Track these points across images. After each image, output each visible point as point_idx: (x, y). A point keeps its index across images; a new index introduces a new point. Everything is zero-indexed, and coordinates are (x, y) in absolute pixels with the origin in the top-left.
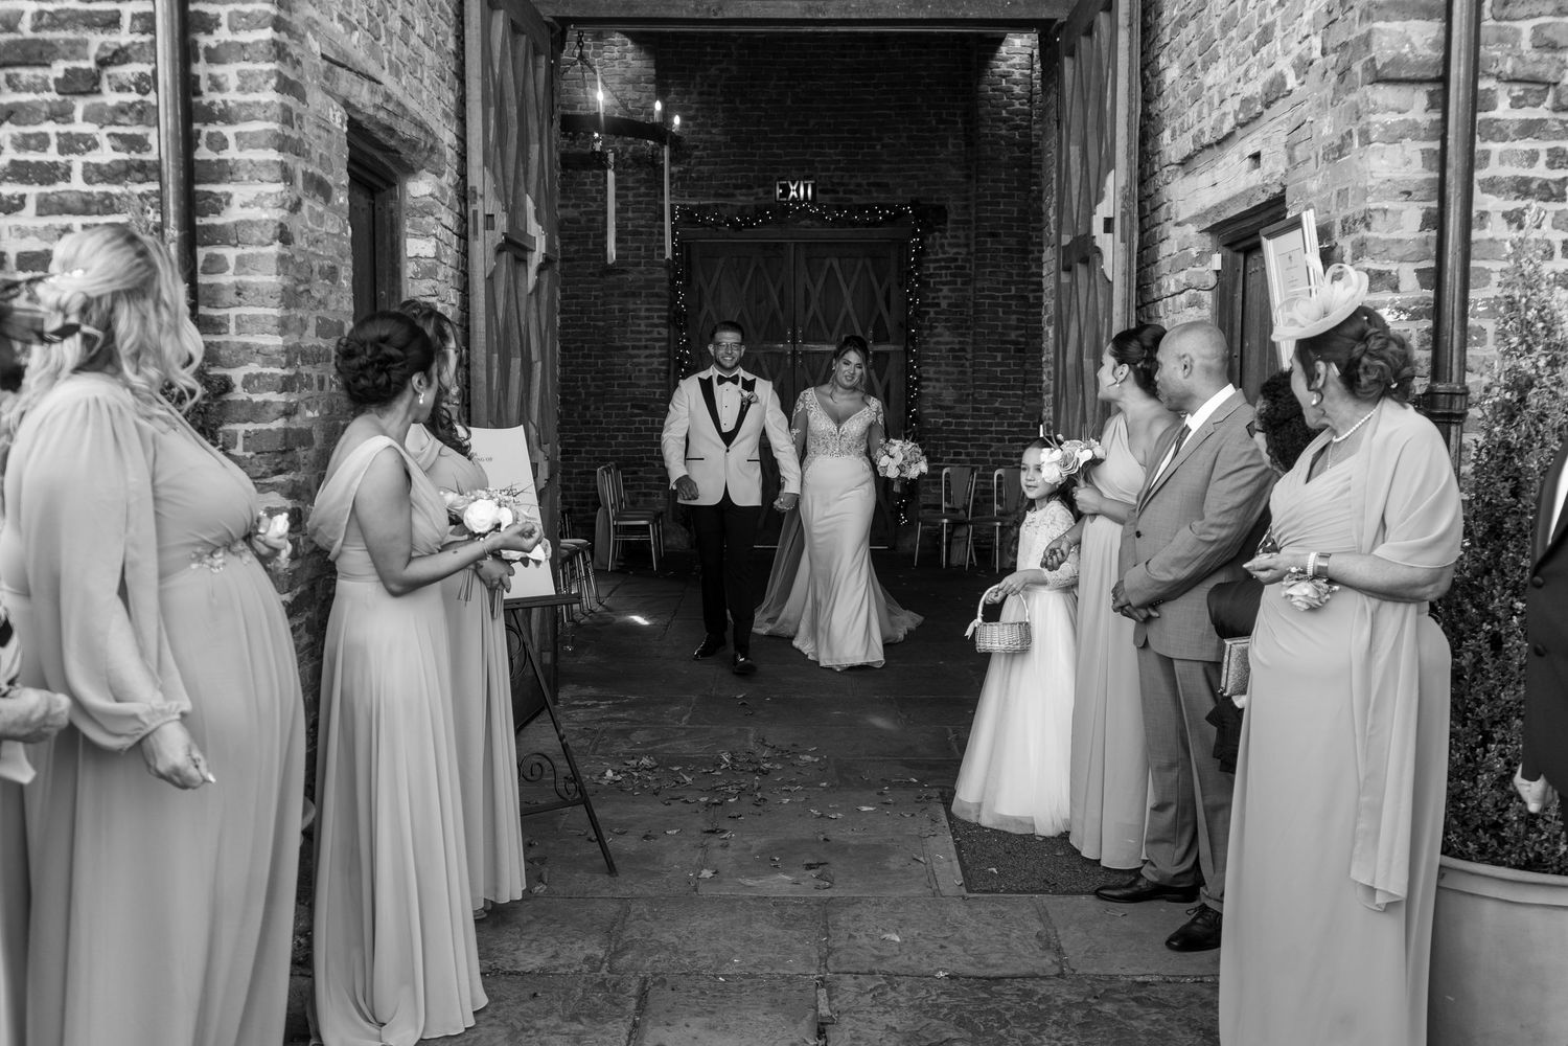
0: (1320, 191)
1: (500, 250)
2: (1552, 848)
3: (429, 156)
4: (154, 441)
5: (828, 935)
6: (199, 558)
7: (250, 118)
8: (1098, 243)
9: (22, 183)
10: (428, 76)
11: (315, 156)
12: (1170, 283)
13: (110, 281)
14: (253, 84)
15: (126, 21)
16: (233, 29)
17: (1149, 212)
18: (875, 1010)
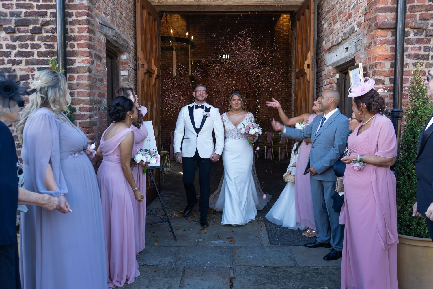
0: (364, 58)
1: (145, 73)
2: (424, 231)
3: (127, 49)
4: (60, 125)
5: (233, 256)
6: (71, 155)
7: (81, 40)
8: (306, 71)
9: (21, 57)
10: (126, 27)
11: (97, 49)
12: (325, 82)
13: (47, 83)
14: (82, 31)
15: (49, 14)
16: (77, 16)
17: (319, 63)
18: (245, 275)
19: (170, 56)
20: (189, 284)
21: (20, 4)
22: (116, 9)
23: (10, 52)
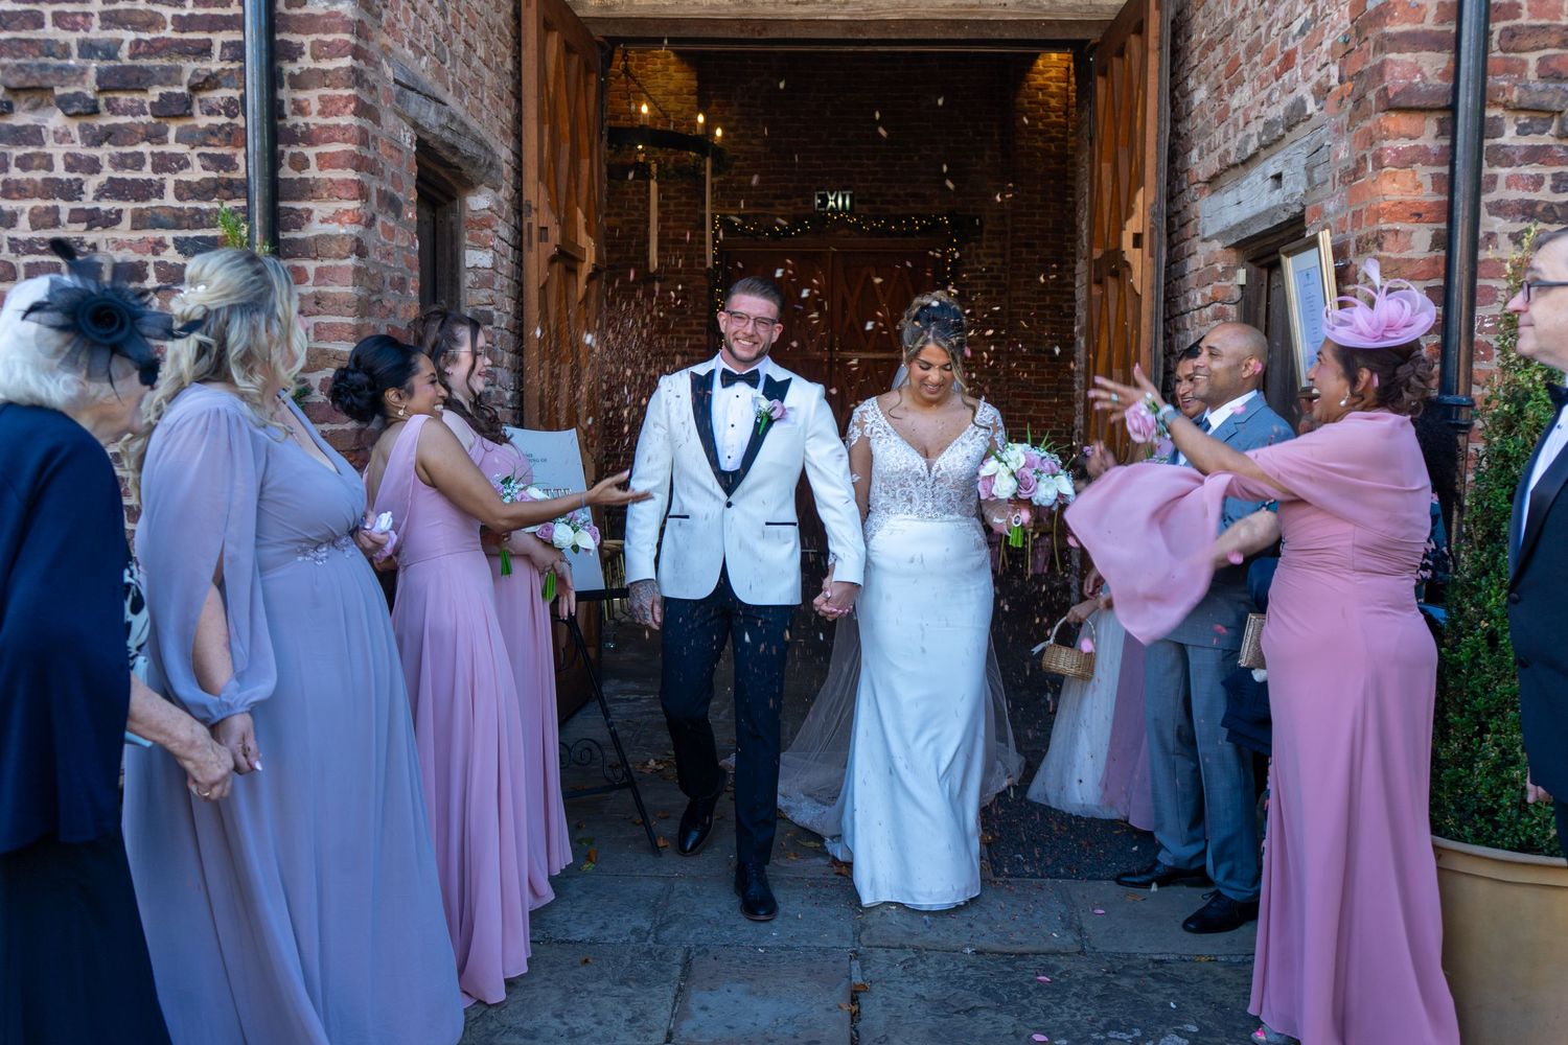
0: (1336, 212)
1: (553, 260)
2: (1542, 832)
3: (488, 172)
6: (304, 552)
7: (330, 140)
8: (1127, 258)
9: (119, 199)
10: (486, 95)
11: (387, 174)
12: (1197, 297)
13: (227, 296)
14: (333, 108)
15: (217, 50)
16: (316, 58)
17: (1174, 227)
18: (905, 980)
19: (636, 198)
20: (705, 1009)
21: (117, 12)
22: (453, 30)
23: (80, 183)
